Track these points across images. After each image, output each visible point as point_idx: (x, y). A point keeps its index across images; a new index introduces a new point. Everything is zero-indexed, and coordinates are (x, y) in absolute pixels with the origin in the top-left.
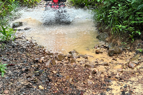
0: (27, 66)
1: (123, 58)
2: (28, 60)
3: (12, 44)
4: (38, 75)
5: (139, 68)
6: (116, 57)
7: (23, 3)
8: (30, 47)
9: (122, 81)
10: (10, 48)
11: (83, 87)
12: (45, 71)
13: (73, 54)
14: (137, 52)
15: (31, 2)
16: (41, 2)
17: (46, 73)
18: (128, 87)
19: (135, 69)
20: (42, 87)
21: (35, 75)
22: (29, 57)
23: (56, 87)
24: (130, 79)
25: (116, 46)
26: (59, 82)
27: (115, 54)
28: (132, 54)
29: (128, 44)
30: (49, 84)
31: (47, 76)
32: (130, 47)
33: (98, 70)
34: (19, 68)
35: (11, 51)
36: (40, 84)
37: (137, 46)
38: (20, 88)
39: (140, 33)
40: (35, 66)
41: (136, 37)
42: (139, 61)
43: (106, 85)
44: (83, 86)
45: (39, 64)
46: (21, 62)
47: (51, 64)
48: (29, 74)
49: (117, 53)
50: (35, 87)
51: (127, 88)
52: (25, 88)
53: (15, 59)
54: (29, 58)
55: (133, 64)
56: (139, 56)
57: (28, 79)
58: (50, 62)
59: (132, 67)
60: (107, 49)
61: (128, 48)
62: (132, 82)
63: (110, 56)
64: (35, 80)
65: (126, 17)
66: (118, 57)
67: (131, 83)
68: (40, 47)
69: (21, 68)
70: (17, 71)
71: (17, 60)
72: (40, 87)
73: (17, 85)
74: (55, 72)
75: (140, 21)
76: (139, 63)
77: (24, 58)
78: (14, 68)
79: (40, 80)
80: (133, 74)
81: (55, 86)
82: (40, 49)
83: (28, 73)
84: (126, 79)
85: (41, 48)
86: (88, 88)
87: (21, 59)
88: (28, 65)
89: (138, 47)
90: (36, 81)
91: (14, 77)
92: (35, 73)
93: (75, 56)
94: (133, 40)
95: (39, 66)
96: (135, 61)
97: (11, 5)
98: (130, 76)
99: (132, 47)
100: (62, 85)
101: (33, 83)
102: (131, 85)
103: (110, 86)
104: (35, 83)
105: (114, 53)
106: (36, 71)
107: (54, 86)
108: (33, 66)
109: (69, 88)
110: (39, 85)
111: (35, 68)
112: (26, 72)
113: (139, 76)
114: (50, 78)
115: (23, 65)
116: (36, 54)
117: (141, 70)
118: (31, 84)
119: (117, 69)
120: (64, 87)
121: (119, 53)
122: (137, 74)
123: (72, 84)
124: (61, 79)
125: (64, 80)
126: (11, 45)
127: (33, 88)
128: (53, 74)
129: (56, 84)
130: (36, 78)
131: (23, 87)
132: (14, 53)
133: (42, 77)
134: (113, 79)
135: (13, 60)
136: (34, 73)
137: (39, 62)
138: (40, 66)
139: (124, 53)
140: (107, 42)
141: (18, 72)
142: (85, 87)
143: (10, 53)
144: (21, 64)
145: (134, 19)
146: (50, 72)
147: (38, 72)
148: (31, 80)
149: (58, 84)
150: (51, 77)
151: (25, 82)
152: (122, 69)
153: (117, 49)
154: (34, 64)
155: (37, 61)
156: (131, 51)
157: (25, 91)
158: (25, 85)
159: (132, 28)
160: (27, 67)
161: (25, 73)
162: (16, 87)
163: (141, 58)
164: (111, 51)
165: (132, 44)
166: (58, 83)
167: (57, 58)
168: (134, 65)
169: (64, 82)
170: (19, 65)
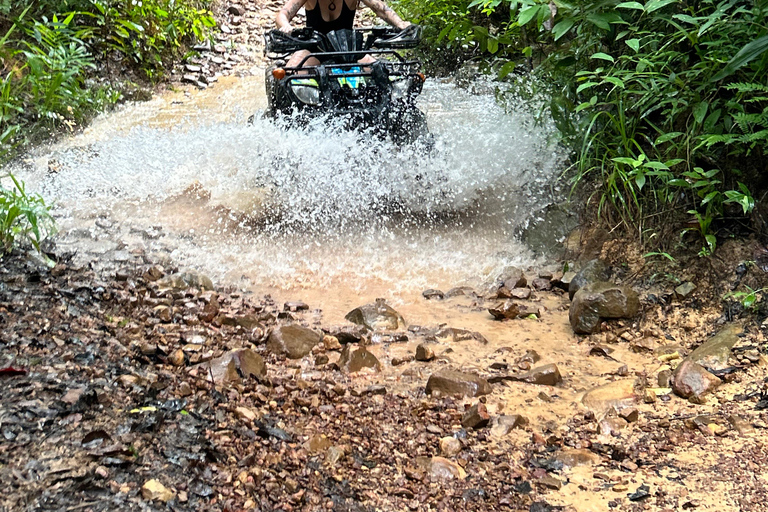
0: (96, 377)
1: (652, 344)
2: (108, 349)
3: (29, 264)
4: (151, 428)
5: (731, 398)
6: (612, 336)
7: (113, 42)
8: (132, 284)
9: (623, 468)
10: (12, 281)
11: (400, 495)
12: (197, 408)
13: (369, 322)
14: (731, 311)
15: (163, 36)
16: (219, 41)
17: (200, 419)
18: (654, 500)
19: (710, 405)
20: (161, 488)
21: (134, 427)
22: (113, 334)
23: (242, 493)
24: (670, 456)
25: (619, 281)
26: (263, 466)
27: (608, 319)
28: (702, 320)
29: (683, 265)
30: (207, 473)
31: (203, 433)
32: (694, 281)
33: (501, 407)
34: (46, 389)
35: (19, 301)
36: (156, 475)
37: (734, 278)
38: (40, 492)
39: (747, 203)
40: (139, 381)
41: (730, 223)
42: (733, 361)
43: (529, 488)
44: (401, 489)
45: (166, 371)
46: (67, 359)
47: (239, 371)
48: (101, 422)
49: (617, 319)
50: (125, 488)
51: (647, 505)
52: (66, 494)
53: (34, 344)
54: (113, 341)
55: (697, 375)
56: (740, 331)
57: (93, 444)
58: (233, 361)
59: (691, 393)
60: (567, 296)
61: (682, 291)
62: (683, 473)
63: (580, 333)
64: (128, 453)
65: (673, 112)
66: (624, 339)
67: (675, 475)
68: (191, 284)
69: (60, 390)
70: (32, 403)
71: (42, 346)
72: (153, 486)
73: (25, 476)
74: (249, 414)
75: (748, 131)
76: (733, 370)
77: (85, 339)
78: (19, 386)
79: (156, 451)
80: (695, 427)
81: (237, 483)
82: (190, 296)
83: (97, 414)
84: (650, 459)
85: (194, 291)
86: (425, 501)
87: (68, 342)
88: (103, 375)
89: (737, 284)
90: (131, 459)
91: (16, 433)
92: (136, 416)
93: (379, 334)
94: (711, 241)
95: (162, 379)
96: (712, 358)
97: (47, 53)
98: (674, 440)
99: (705, 284)
100: (280, 480)
101: (116, 465)
102: (671, 488)
103: (551, 492)
104: (125, 466)
105: (603, 319)
106: (142, 405)
107: (231, 484)
108: (128, 379)
109: (316, 499)
110: (149, 477)
111: (137, 389)
112: (82, 412)
113: (725, 440)
114: (215, 443)
115: (72, 374)
116: (163, 322)
117: (741, 406)
118: (101, 470)
119: (608, 401)
120: (291, 492)
121: (629, 319)
122: (713, 428)
123: (339, 478)
124: (277, 450)
125: (295, 455)
126: (20, 271)
127: (112, 494)
128: (238, 425)
129: (243, 476)
130: (138, 444)
131: (58, 485)
132: (33, 308)
133: (171, 439)
134: (574, 456)
135: (25, 345)
136: (131, 415)
137: (171, 362)
138: (166, 378)
139: (661, 316)
140: (575, 256)
141: (37, 411)
142: (410, 497)
143: (10, 308)
144: (62, 366)
145: (720, 121)
146: (219, 415)
147: (153, 409)
148: (108, 450)
149: (255, 476)
150: (227, 439)
151: (73, 463)
152: (637, 400)
153: (616, 295)
154: (136, 369)
155: (157, 357)
156: (698, 306)
157: (68, 505)
158: (67, 475)
159: (708, 174)
160: (95, 386)
161: (79, 417)
162: (16, 486)
163: (749, 343)
164: (587, 307)
165: (704, 264)
166: (256, 470)
167: (277, 341)
168: (707, 383)
169: (292, 468)
170: (52, 374)
